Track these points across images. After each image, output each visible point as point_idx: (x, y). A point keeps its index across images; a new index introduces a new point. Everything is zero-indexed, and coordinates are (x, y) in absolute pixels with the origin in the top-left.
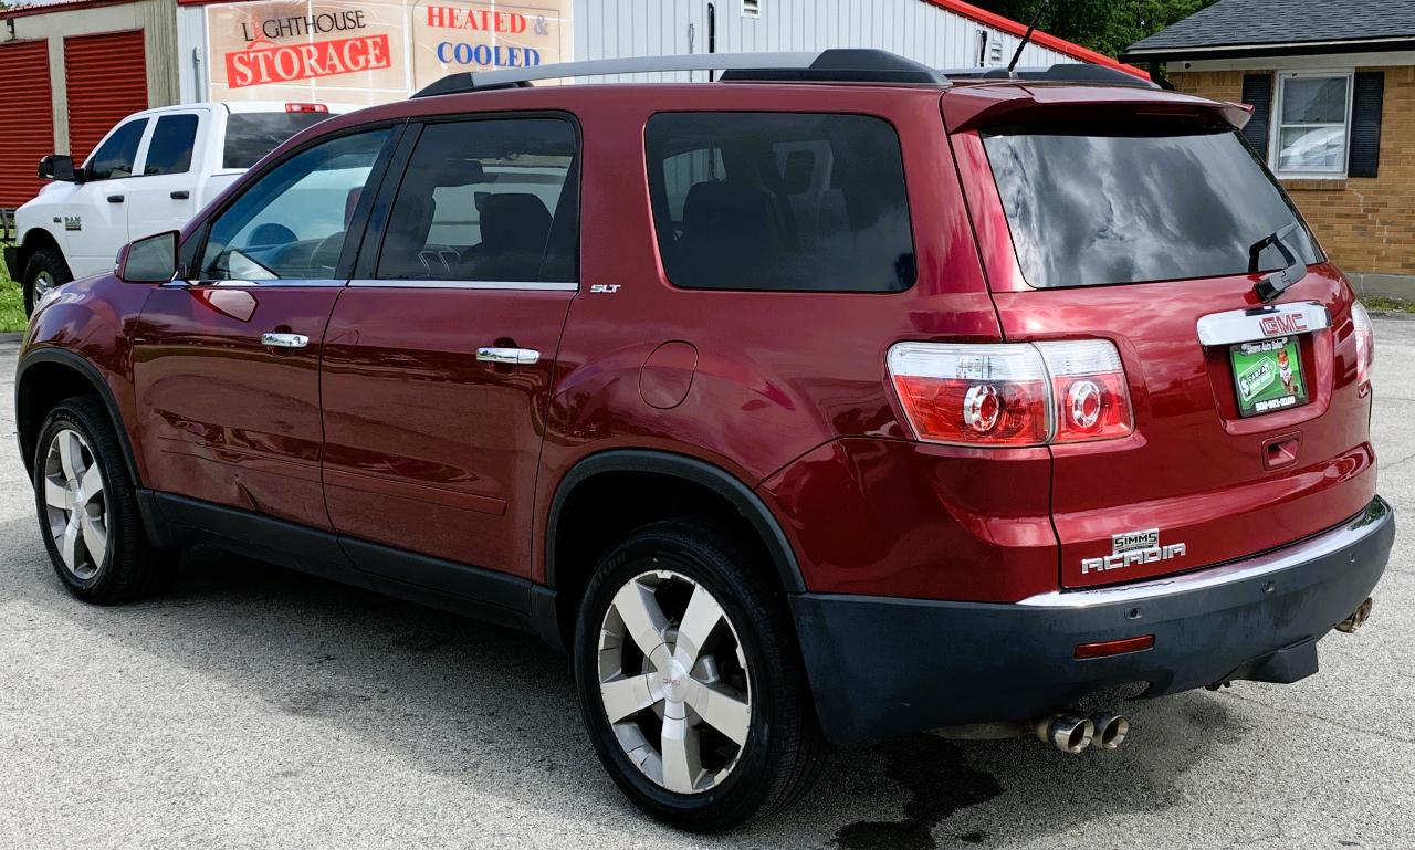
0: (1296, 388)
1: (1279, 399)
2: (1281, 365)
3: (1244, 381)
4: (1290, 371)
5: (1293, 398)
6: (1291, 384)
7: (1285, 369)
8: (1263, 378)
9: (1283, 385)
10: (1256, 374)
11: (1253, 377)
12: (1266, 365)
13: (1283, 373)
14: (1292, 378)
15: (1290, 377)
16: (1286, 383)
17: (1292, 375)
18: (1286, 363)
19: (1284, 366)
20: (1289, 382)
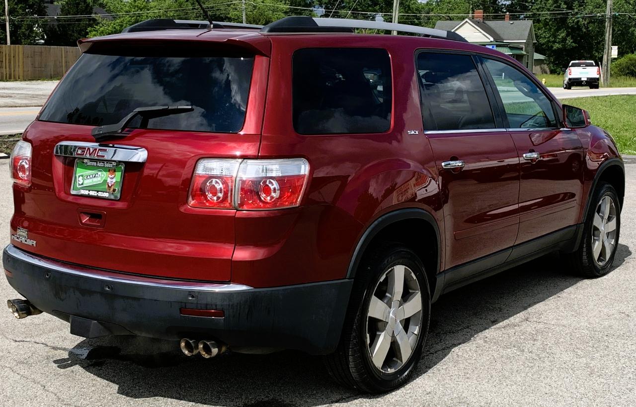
0: (114, 190)
1: (98, 192)
2: (110, 176)
3: (81, 178)
4: (114, 180)
5: (108, 194)
6: (112, 187)
7: (112, 178)
8: (95, 179)
9: (107, 186)
10: (91, 176)
11: (89, 177)
12: (100, 173)
13: (109, 180)
14: (114, 184)
15: (113, 183)
16: (108, 186)
17: (114, 183)
18: (113, 176)
19: (111, 177)
20: (111, 186)
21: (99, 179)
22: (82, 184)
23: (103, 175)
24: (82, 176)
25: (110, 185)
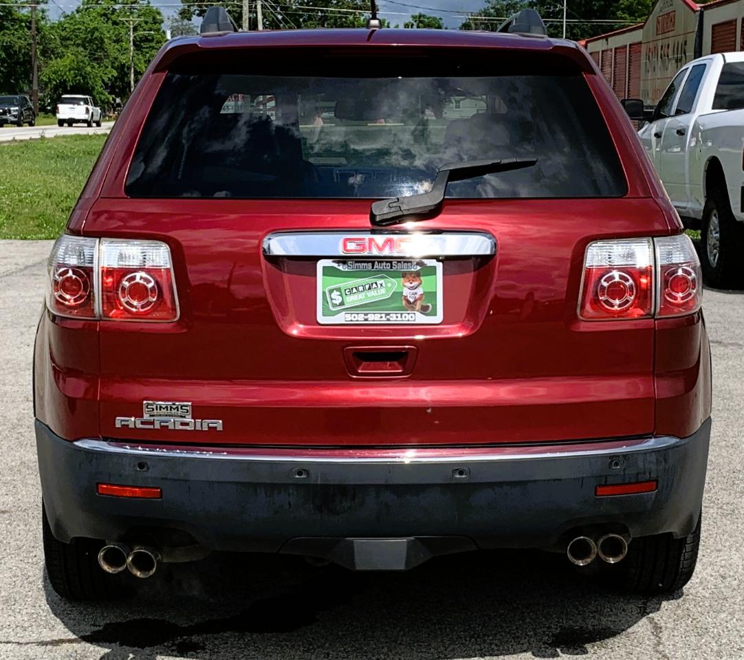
0: (424, 309)
1: (388, 314)
2: (408, 284)
4: (420, 292)
7: (413, 288)
8: (373, 294)
9: (404, 302)
10: (361, 289)
11: (354, 290)
12: (379, 282)
13: (406, 292)
14: (420, 299)
15: (417, 296)
16: (408, 301)
17: (422, 295)
18: (415, 284)
19: (411, 285)
20: (415, 301)
21: (383, 291)
22: (342, 304)
23: (389, 285)
24: (338, 290)
25: (412, 300)
